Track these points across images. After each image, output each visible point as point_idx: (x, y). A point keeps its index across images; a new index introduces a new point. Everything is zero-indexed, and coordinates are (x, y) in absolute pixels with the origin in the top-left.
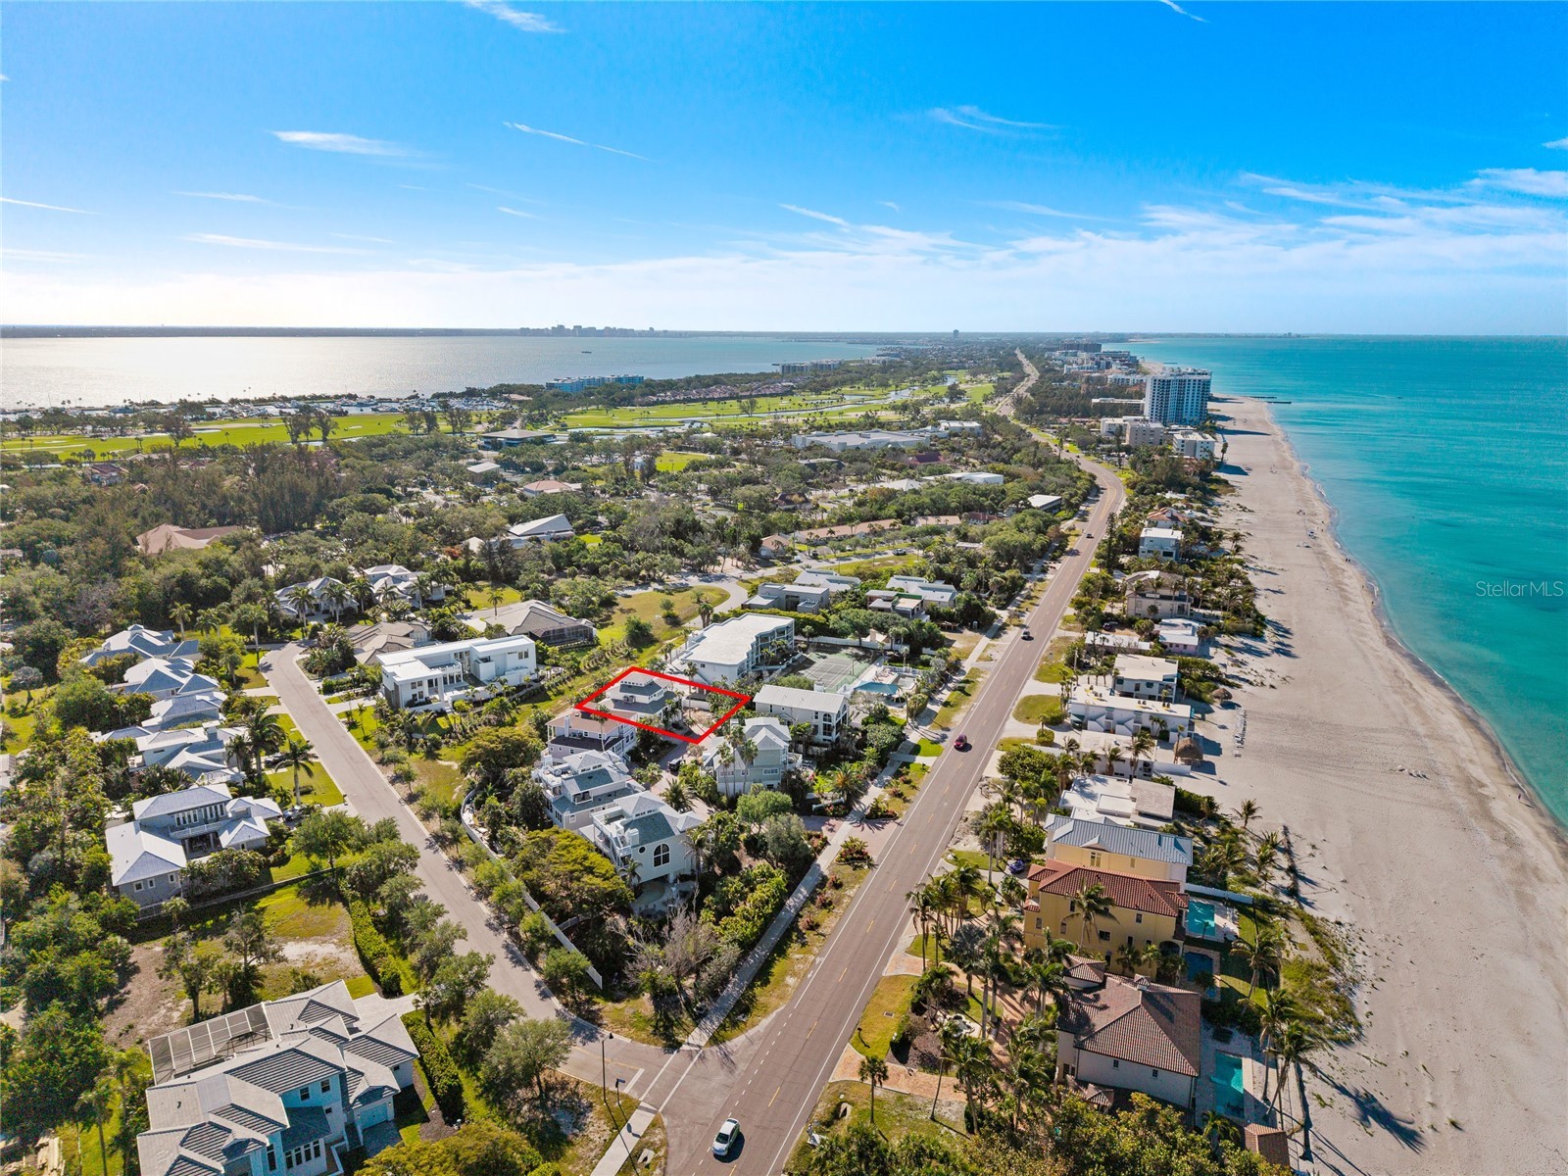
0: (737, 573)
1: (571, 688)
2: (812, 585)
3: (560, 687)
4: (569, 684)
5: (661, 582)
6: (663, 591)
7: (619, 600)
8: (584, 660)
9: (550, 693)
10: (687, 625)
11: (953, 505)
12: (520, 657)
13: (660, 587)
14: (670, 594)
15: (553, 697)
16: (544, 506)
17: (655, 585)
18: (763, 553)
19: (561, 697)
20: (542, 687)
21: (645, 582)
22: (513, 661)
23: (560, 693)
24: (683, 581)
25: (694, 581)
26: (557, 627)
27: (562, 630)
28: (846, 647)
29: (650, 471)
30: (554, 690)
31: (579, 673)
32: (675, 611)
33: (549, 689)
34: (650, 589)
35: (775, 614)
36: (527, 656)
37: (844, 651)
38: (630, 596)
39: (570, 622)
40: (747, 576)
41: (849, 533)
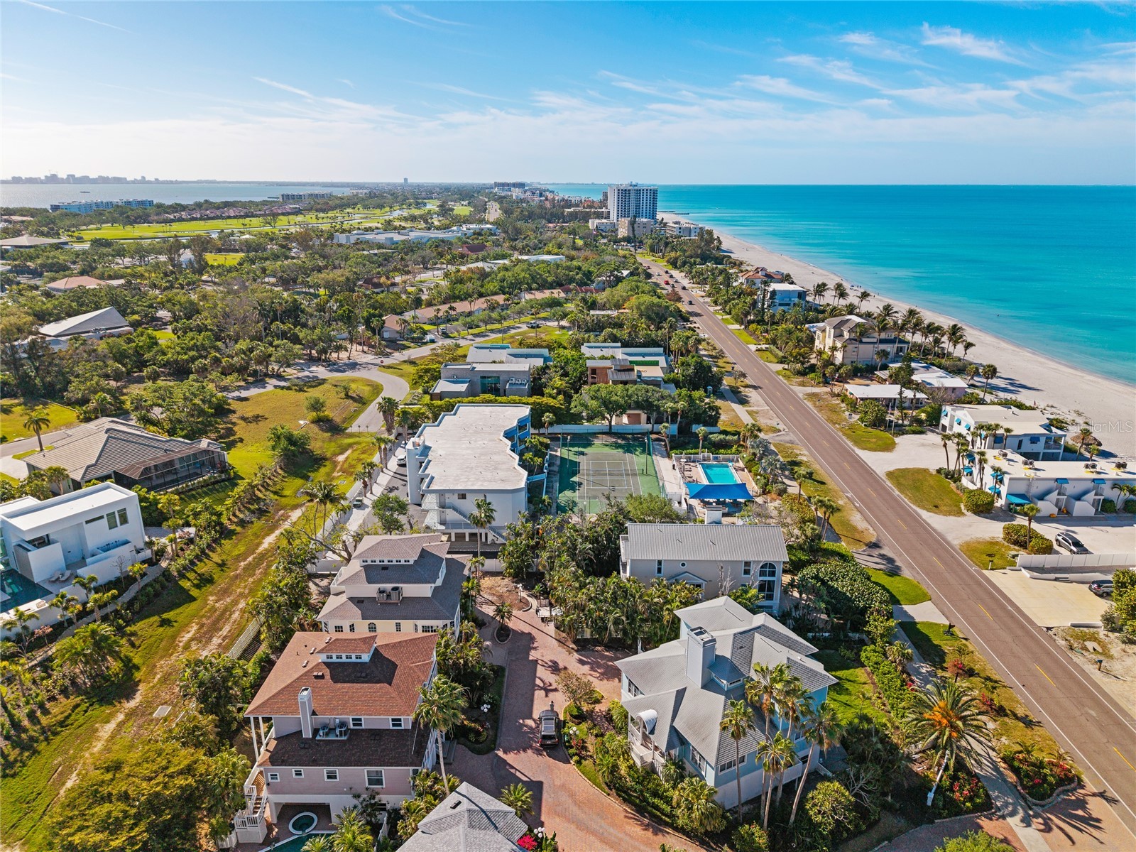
0: (370, 358)
1: (222, 565)
2: (494, 362)
3: (202, 568)
4: (216, 558)
5: (279, 377)
6: (288, 388)
7: (234, 405)
8: (226, 508)
9: (186, 584)
10: (354, 429)
11: (549, 279)
12: (112, 526)
13: (283, 384)
14: (301, 390)
15: (194, 592)
16: (81, 302)
17: (274, 382)
18: (386, 335)
19: (209, 588)
20: (166, 573)
21: (260, 380)
22: (98, 534)
23: (205, 581)
24: (307, 373)
25: (320, 371)
26: (162, 458)
27: (171, 463)
28: (595, 435)
29: (201, 267)
30: (191, 575)
31: (226, 533)
32: (328, 413)
33: (182, 576)
34: (270, 388)
35: (490, 402)
36: (124, 520)
37: (597, 442)
38: (246, 399)
39: (180, 447)
40: (387, 361)
41: (467, 310)
